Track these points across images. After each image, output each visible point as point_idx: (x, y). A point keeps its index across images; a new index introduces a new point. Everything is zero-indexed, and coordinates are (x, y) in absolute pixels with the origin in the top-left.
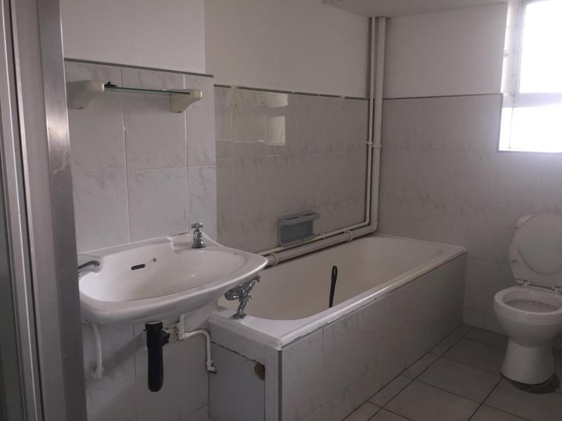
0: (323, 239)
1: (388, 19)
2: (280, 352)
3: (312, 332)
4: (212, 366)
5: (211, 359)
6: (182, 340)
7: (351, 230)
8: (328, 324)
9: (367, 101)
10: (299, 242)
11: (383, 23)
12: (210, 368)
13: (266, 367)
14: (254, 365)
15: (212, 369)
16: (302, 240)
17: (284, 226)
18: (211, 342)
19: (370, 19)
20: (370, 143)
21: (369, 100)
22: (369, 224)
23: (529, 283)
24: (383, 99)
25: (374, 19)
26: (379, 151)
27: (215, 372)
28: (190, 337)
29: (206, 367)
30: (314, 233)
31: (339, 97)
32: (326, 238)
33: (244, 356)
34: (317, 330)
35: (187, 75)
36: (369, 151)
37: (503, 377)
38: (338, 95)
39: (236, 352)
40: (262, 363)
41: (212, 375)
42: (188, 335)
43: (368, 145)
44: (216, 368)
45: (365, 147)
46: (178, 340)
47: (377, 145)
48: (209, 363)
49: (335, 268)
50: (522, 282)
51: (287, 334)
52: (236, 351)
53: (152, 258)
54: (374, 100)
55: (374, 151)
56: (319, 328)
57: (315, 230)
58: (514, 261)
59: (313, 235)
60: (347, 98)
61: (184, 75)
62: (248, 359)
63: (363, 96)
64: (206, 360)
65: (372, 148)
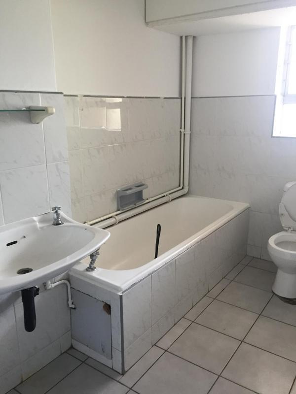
0: (150, 202)
1: (194, 38)
2: (121, 297)
3: (144, 278)
4: (73, 304)
5: (72, 299)
6: (49, 289)
7: (170, 194)
8: (155, 271)
9: (179, 100)
10: (133, 206)
11: (190, 41)
12: (71, 306)
13: (111, 306)
14: (103, 304)
15: (73, 306)
16: (135, 205)
17: (122, 196)
18: (71, 288)
19: (181, 37)
20: (183, 130)
21: (181, 98)
22: (183, 188)
23: (292, 230)
24: (192, 98)
25: (184, 38)
26: (189, 135)
27: (75, 308)
28: (56, 286)
29: (68, 305)
30: (144, 198)
31: (159, 98)
32: (153, 201)
33: (95, 298)
34: (147, 276)
35: (42, 94)
36: (182, 136)
37: (274, 294)
38: (158, 96)
39: (89, 296)
40: (109, 303)
41: (72, 310)
42: (53, 285)
43: (181, 132)
44: (75, 305)
45: (179, 133)
46: (46, 289)
47: (188, 132)
48: (70, 302)
49: (159, 225)
50: (287, 229)
51: (126, 282)
52: (89, 294)
53: (22, 235)
54: (185, 98)
55: (185, 135)
56: (149, 275)
57: (144, 197)
58: (282, 214)
59: (143, 200)
60: (165, 98)
61: (40, 94)
62: (98, 300)
63: (177, 95)
64: (68, 300)
65: (184, 134)
